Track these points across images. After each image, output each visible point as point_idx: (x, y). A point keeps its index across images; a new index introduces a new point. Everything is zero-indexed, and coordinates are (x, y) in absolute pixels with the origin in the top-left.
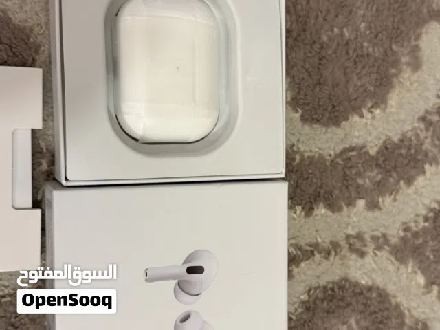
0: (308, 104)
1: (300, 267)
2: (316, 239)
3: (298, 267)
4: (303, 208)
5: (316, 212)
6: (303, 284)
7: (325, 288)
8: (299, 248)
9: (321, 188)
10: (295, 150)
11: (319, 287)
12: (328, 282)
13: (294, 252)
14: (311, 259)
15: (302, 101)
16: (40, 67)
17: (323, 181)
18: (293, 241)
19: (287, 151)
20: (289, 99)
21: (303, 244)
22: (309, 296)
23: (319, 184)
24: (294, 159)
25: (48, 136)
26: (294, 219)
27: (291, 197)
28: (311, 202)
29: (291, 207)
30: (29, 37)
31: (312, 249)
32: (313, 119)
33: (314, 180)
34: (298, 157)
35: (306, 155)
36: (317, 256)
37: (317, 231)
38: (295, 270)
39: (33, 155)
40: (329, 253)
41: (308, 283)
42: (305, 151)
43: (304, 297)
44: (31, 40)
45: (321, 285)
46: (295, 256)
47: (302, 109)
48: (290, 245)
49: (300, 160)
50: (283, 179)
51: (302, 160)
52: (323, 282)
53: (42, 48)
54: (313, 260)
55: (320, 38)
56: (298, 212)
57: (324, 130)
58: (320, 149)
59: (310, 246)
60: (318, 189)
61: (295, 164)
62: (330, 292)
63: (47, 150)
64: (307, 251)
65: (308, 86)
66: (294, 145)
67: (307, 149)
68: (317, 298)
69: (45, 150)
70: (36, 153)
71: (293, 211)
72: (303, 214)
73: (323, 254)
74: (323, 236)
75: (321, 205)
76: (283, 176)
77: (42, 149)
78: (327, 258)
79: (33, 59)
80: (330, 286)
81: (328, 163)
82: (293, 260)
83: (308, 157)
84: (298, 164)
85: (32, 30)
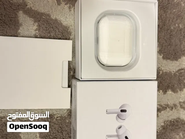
0: (165, 52)
1: (161, 113)
2: (168, 103)
3: (160, 113)
4: (163, 91)
5: (168, 92)
6: (162, 119)
7: (171, 121)
8: (161, 106)
9: (170, 83)
10: (160, 69)
11: (168, 121)
12: (172, 119)
13: (159, 107)
14: (165, 110)
15: (163, 51)
16: (71, 40)
17: (171, 81)
18: (159, 103)
19: (157, 70)
20: (158, 50)
21: (163, 105)
22: (165, 124)
23: (169, 82)
24: (160, 73)
25: (73, 63)
26: (159, 95)
27: (158, 87)
28: (166, 89)
29: (158, 90)
30: (68, 30)
31: (166, 106)
32: (167, 58)
33: (167, 81)
34: (161, 72)
35: (164, 71)
36: (168, 109)
37: (168, 100)
38: (159, 114)
39: (68, 70)
40: (172, 108)
41: (164, 119)
42: (164, 70)
43: (163, 124)
44: (69, 31)
45: (169, 120)
46: (159, 109)
47: (163, 54)
48: (158, 105)
49: (162, 73)
50: (155, 80)
51: (163, 73)
52: (170, 119)
53: (72, 34)
54: (166, 111)
55: (170, 28)
56: (161, 92)
57: (171, 62)
58: (170, 69)
59: (165, 105)
60: (169, 84)
61: (160, 74)
62: (172, 123)
63: (73, 68)
64: (164, 107)
65: (165, 46)
66: (159, 67)
67: (165, 69)
68: (167, 125)
69: (72, 68)
70: (70, 69)
71: (159, 92)
72: (163, 93)
73: (170, 109)
74: (170, 102)
75: (170, 90)
76: (156, 79)
77: (71, 68)
78: (171, 110)
79: (69, 37)
80: (173, 120)
81: (173, 75)
82: (159, 110)
83: (165, 72)
84: (161, 75)
85: (69, 27)
